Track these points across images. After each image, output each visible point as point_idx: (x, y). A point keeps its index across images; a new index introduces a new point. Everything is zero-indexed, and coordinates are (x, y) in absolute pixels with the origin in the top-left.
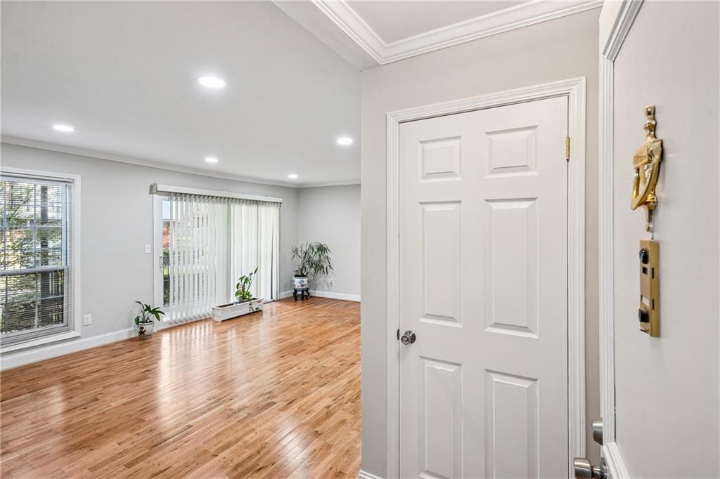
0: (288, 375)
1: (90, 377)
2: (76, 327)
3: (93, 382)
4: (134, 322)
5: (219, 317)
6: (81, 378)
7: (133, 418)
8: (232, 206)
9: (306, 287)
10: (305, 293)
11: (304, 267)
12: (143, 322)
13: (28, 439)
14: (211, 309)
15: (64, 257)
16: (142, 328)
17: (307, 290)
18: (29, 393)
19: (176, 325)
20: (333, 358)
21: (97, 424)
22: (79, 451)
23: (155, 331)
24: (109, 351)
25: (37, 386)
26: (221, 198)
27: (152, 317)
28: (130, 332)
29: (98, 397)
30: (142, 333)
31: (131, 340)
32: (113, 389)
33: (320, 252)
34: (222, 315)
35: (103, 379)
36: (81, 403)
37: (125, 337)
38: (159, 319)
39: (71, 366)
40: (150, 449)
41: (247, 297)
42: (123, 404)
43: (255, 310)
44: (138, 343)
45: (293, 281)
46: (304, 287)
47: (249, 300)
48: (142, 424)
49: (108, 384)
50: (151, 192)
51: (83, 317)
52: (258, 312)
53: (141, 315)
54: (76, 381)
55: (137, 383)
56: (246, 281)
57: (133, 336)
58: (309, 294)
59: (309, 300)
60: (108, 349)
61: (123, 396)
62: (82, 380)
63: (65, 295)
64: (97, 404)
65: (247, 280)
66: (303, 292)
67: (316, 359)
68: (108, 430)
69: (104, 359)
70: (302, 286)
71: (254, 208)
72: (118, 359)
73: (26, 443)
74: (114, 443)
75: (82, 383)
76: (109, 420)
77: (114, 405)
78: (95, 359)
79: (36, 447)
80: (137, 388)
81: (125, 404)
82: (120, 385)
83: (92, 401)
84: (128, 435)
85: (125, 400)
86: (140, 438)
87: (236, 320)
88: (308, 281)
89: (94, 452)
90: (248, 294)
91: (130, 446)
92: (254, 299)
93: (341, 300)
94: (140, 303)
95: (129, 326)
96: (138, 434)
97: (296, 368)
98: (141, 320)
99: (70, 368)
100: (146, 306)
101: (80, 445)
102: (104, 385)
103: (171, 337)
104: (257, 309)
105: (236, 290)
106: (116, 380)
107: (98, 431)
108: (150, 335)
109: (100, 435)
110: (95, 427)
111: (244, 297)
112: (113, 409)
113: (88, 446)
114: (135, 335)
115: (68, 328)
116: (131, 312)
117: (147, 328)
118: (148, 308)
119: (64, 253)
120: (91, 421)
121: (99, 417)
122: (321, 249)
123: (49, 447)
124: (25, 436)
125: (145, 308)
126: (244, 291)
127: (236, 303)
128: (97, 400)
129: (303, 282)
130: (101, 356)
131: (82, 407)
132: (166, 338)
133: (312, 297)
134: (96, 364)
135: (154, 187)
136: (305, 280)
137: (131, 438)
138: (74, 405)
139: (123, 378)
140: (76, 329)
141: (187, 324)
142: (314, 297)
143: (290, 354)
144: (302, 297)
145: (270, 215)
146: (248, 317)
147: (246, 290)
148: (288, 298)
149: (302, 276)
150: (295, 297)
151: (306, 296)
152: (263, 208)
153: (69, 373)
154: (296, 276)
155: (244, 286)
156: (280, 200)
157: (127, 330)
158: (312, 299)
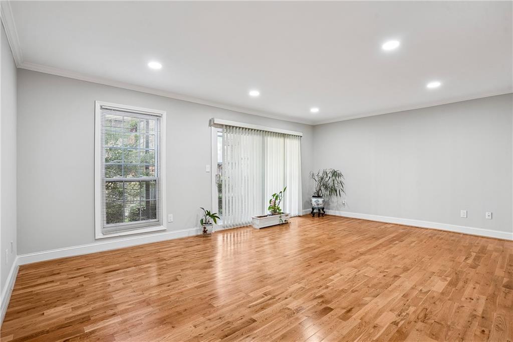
0: (332, 280)
1: (172, 260)
2: (164, 223)
3: (175, 264)
4: (199, 223)
5: (258, 225)
6: (166, 260)
7: (204, 302)
8: (266, 138)
9: (322, 206)
10: (322, 212)
11: (320, 189)
12: (205, 223)
13: (129, 305)
14: (252, 219)
15: (156, 171)
16: (205, 228)
17: (323, 209)
18: (135, 266)
19: (227, 229)
20: (372, 269)
21: (177, 302)
22: (164, 326)
23: (213, 231)
24: (184, 242)
25: (140, 262)
26: (258, 130)
27: (211, 220)
28: (197, 230)
29: (178, 277)
30: (205, 231)
31: (197, 236)
32: (188, 272)
33: (334, 178)
34: (259, 224)
35: (181, 263)
36: (166, 281)
37: (194, 234)
38: (215, 222)
39: (161, 250)
40: (222, 339)
41: (278, 211)
42: (195, 287)
43: (284, 222)
44: (202, 239)
45: (311, 201)
46: (320, 206)
47: (280, 213)
48: (212, 310)
49: (184, 268)
50: (210, 125)
51: (167, 216)
52: (285, 224)
53: (204, 218)
54: (164, 262)
55: (204, 270)
56: (276, 199)
57: (199, 234)
58: (324, 212)
59: (324, 217)
60: (184, 241)
61: (195, 280)
62: (167, 262)
63: (157, 199)
64: (176, 283)
65: (277, 197)
66: (319, 210)
67: (355, 267)
68: (186, 310)
69: (181, 248)
70: (318, 205)
71: (281, 140)
72: (190, 249)
73: (128, 309)
74: (191, 324)
75: (167, 265)
76: (186, 299)
77: (189, 286)
78: (176, 248)
79: (134, 314)
80: (205, 274)
81: (198, 287)
82: (192, 270)
83: (173, 281)
84: (202, 319)
85: (197, 284)
86: (212, 324)
87: (271, 229)
88: (324, 201)
89: (175, 330)
90: (278, 209)
91: (204, 331)
92: (283, 213)
93: (353, 219)
94: (203, 209)
95: (196, 226)
96: (209, 319)
97: (338, 274)
98: (204, 222)
99: (160, 252)
100: (207, 211)
101: (165, 320)
102: (182, 269)
103: (224, 237)
104: (285, 221)
105: (269, 205)
106: (189, 266)
107: (178, 309)
108: (210, 234)
109: (179, 313)
110: (176, 305)
111: (275, 211)
112: (189, 290)
113: (171, 323)
114: (201, 233)
115: (159, 224)
116: (197, 215)
117: (208, 228)
118: (209, 214)
119: (156, 168)
120: (173, 298)
121: (178, 295)
122: (335, 174)
123: (143, 317)
124: (127, 302)
125: (207, 213)
126: (275, 206)
127: (270, 215)
128: (177, 280)
129: (319, 201)
130: (180, 245)
131: (168, 284)
132: (220, 237)
133: (326, 215)
134: (176, 251)
135: (212, 121)
136: (320, 200)
137: (204, 323)
138: (162, 281)
139: (195, 265)
140: (164, 225)
141: (234, 229)
142: (329, 215)
143: (326, 260)
144: (318, 214)
145: (293, 145)
146: (278, 227)
147: (277, 205)
148: (306, 215)
149: (319, 196)
150: (313, 214)
151: (322, 214)
152: (288, 141)
153: (159, 255)
154: (313, 197)
155: (275, 202)
156: (301, 134)
157: (195, 229)
158: (327, 217)
